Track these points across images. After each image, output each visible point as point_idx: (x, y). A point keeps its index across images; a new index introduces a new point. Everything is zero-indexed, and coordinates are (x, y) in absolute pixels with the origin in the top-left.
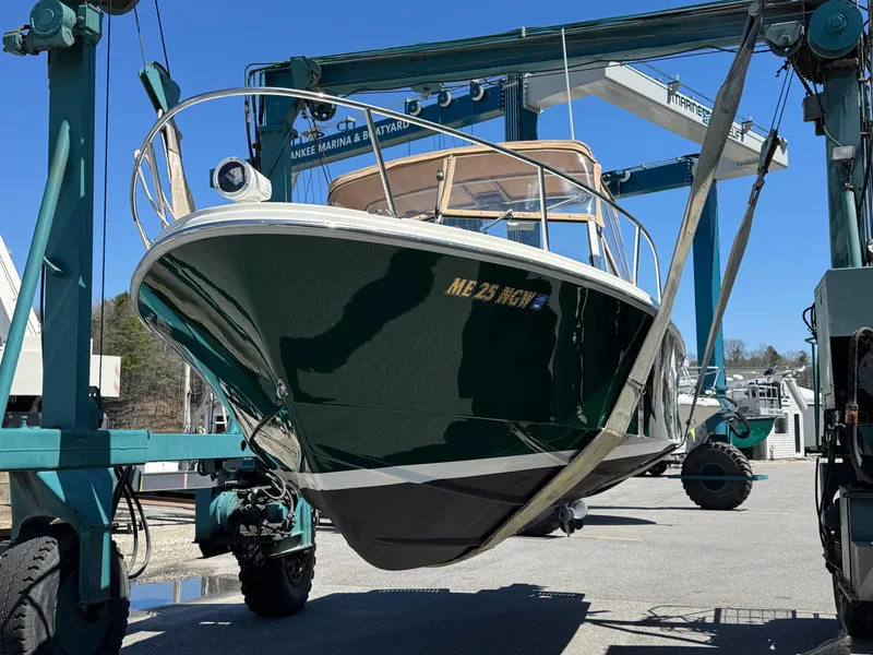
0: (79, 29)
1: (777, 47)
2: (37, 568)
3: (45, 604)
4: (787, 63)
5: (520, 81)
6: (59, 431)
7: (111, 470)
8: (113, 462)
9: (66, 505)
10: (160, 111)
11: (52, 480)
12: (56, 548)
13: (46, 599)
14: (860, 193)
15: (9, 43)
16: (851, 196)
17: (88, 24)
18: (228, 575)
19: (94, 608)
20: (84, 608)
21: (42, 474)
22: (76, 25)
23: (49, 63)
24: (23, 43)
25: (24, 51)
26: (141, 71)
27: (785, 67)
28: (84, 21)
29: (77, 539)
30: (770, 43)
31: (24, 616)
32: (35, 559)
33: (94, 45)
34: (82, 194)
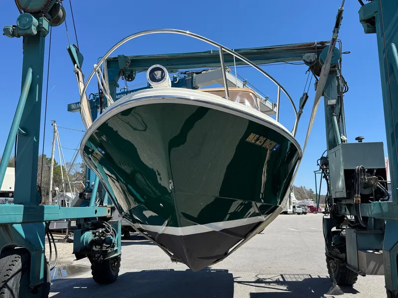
0: (39, 28)
1: (307, 62)
2: (11, 270)
3: (14, 287)
4: (309, 69)
5: (192, 77)
6: (22, 206)
7: (44, 223)
8: (45, 220)
9: (26, 240)
10: (76, 65)
11: (19, 228)
12: (20, 260)
13: (15, 285)
14: (338, 117)
15: (6, 32)
16: (335, 118)
17: (44, 26)
18: (79, 265)
19: (36, 287)
20: (32, 287)
21: (15, 225)
22: (38, 26)
23: (23, 42)
24: (13, 32)
25: (13, 35)
26: (68, 47)
27: (309, 70)
28: (42, 25)
29: (29, 255)
30: (305, 61)
31: (4, 293)
32: (10, 265)
33: (45, 36)
34: (37, 100)
